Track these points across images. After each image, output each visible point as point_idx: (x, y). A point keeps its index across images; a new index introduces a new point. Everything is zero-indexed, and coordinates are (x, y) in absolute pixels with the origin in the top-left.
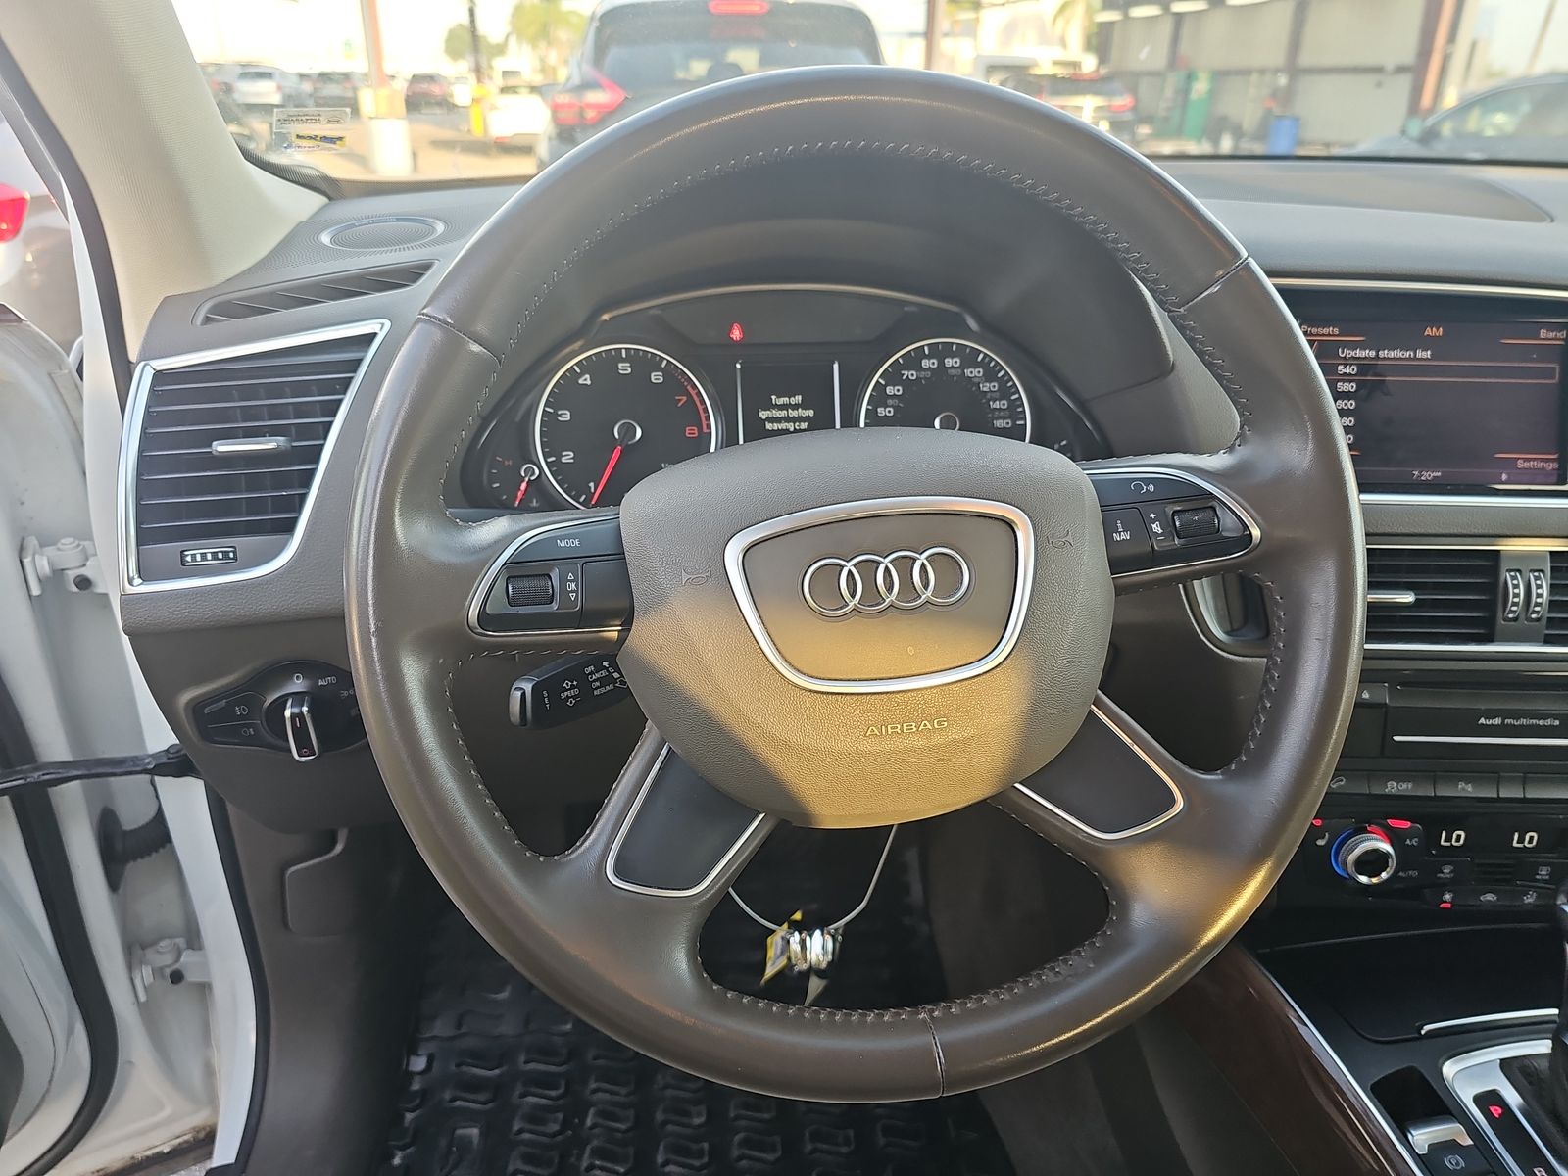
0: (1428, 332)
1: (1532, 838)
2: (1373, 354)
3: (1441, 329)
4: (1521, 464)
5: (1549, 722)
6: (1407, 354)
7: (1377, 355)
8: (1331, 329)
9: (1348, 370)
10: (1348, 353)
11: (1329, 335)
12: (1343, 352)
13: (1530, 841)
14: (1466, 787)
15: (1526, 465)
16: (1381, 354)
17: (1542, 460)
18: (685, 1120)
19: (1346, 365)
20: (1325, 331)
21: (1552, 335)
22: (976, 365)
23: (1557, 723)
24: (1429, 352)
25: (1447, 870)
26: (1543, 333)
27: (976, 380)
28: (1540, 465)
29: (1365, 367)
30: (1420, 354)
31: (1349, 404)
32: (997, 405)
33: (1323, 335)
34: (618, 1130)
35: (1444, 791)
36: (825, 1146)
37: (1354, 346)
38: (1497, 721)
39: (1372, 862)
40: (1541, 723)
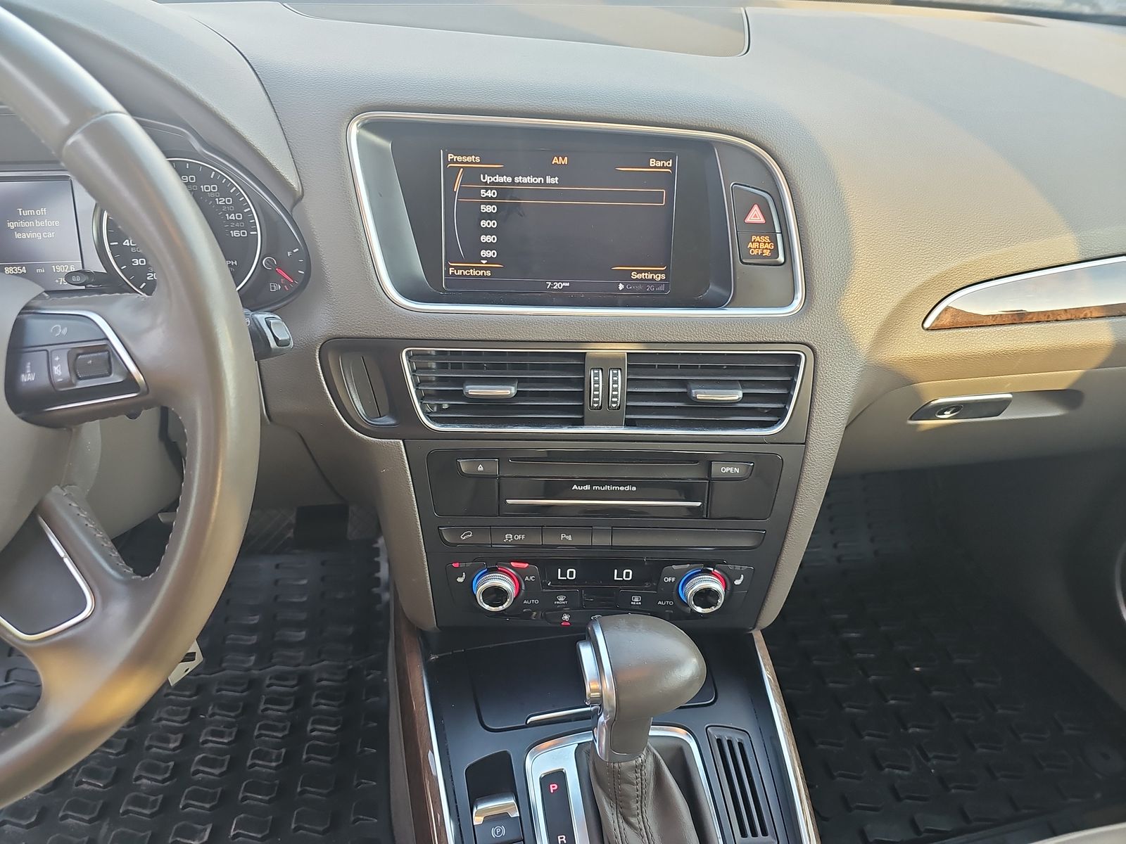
0: (555, 160)
1: (628, 574)
2: (509, 180)
3: (566, 158)
4: (635, 276)
5: (628, 488)
6: (538, 180)
7: (513, 180)
8: (473, 157)
9: (490, 194)
10: (488, 179)
11: (472, 163)
12: (484, 179)
13: (628, 576)
14: (567, 537)
15: (639, 276)
16: (517, 180)
17: (652, 272)
18: (164, 745)
19: (487, 190)
20: (469, 159)
21: (659, 164)
22: (211, 182)
23: (634, 489)
24: (557, 179)
25: (561, 598)
26: (652, 162)
27: (212, 195)
28: (650, 276)
29: (503, 191)
30: (549, 180)
31: (491, 224)
32: (232, 217)
33: (467, 163)
34: (112, 754)
35: (549, 540)
36: (260, 762)
37: (493, 173)
38: (587, 487)
39: (496, 595)
40: (622, 488)
